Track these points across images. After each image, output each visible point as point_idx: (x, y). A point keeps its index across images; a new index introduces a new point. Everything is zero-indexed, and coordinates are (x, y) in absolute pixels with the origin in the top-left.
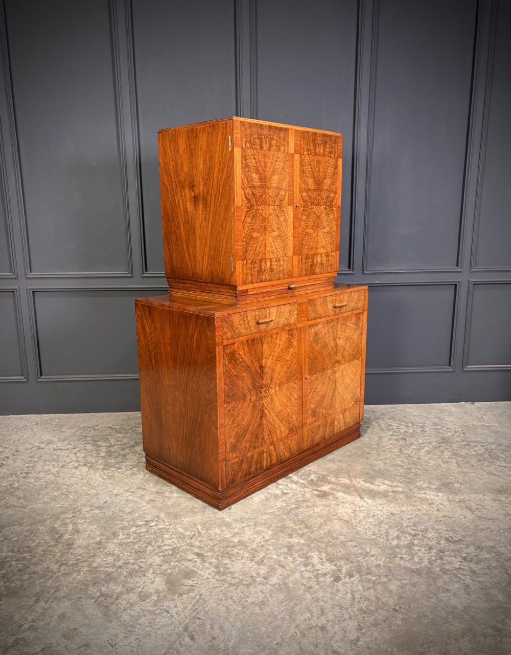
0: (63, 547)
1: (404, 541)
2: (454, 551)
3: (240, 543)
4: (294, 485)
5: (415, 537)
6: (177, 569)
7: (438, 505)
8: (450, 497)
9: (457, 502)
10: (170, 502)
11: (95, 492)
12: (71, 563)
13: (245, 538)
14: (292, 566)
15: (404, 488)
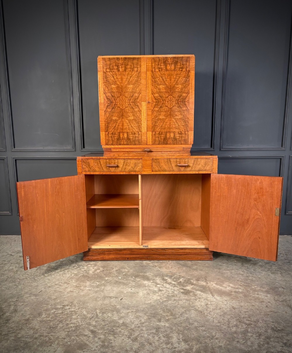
0: (3, 321)
1: (241, 328)
2: (278, 337)
3: (124, 324)
4: (168, 285)
5: (249, 326)
6: (75, 341)
7: (267, 303)
8: (276, 297)
9: (280, 302)
10: (83, 293)
11: (36, 284)
12: (4, 333)
13: (128, 321)
14: (157, 343)
15: (243, 290)
